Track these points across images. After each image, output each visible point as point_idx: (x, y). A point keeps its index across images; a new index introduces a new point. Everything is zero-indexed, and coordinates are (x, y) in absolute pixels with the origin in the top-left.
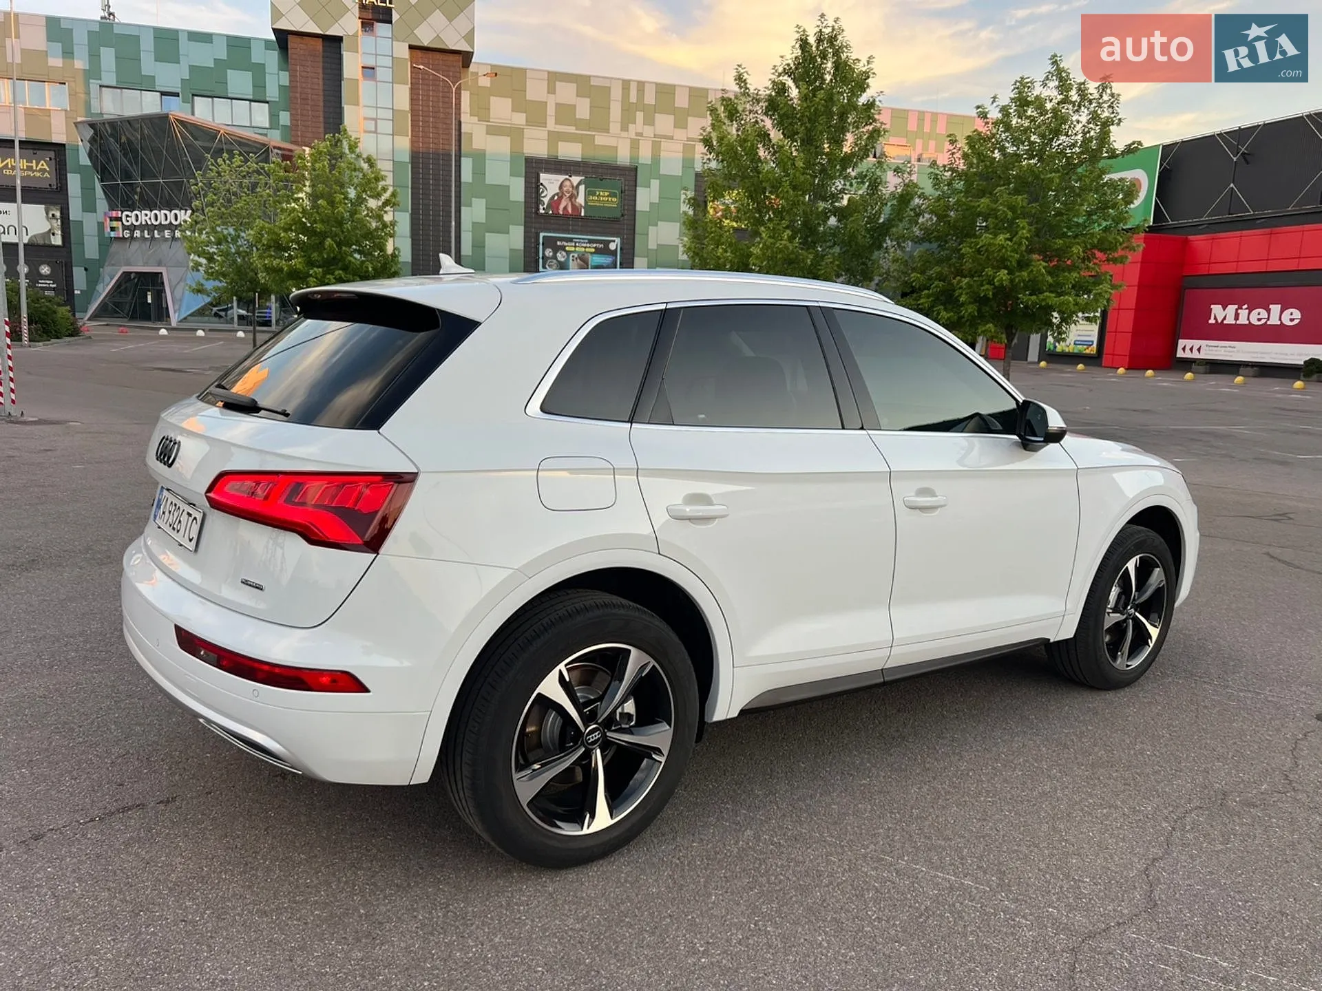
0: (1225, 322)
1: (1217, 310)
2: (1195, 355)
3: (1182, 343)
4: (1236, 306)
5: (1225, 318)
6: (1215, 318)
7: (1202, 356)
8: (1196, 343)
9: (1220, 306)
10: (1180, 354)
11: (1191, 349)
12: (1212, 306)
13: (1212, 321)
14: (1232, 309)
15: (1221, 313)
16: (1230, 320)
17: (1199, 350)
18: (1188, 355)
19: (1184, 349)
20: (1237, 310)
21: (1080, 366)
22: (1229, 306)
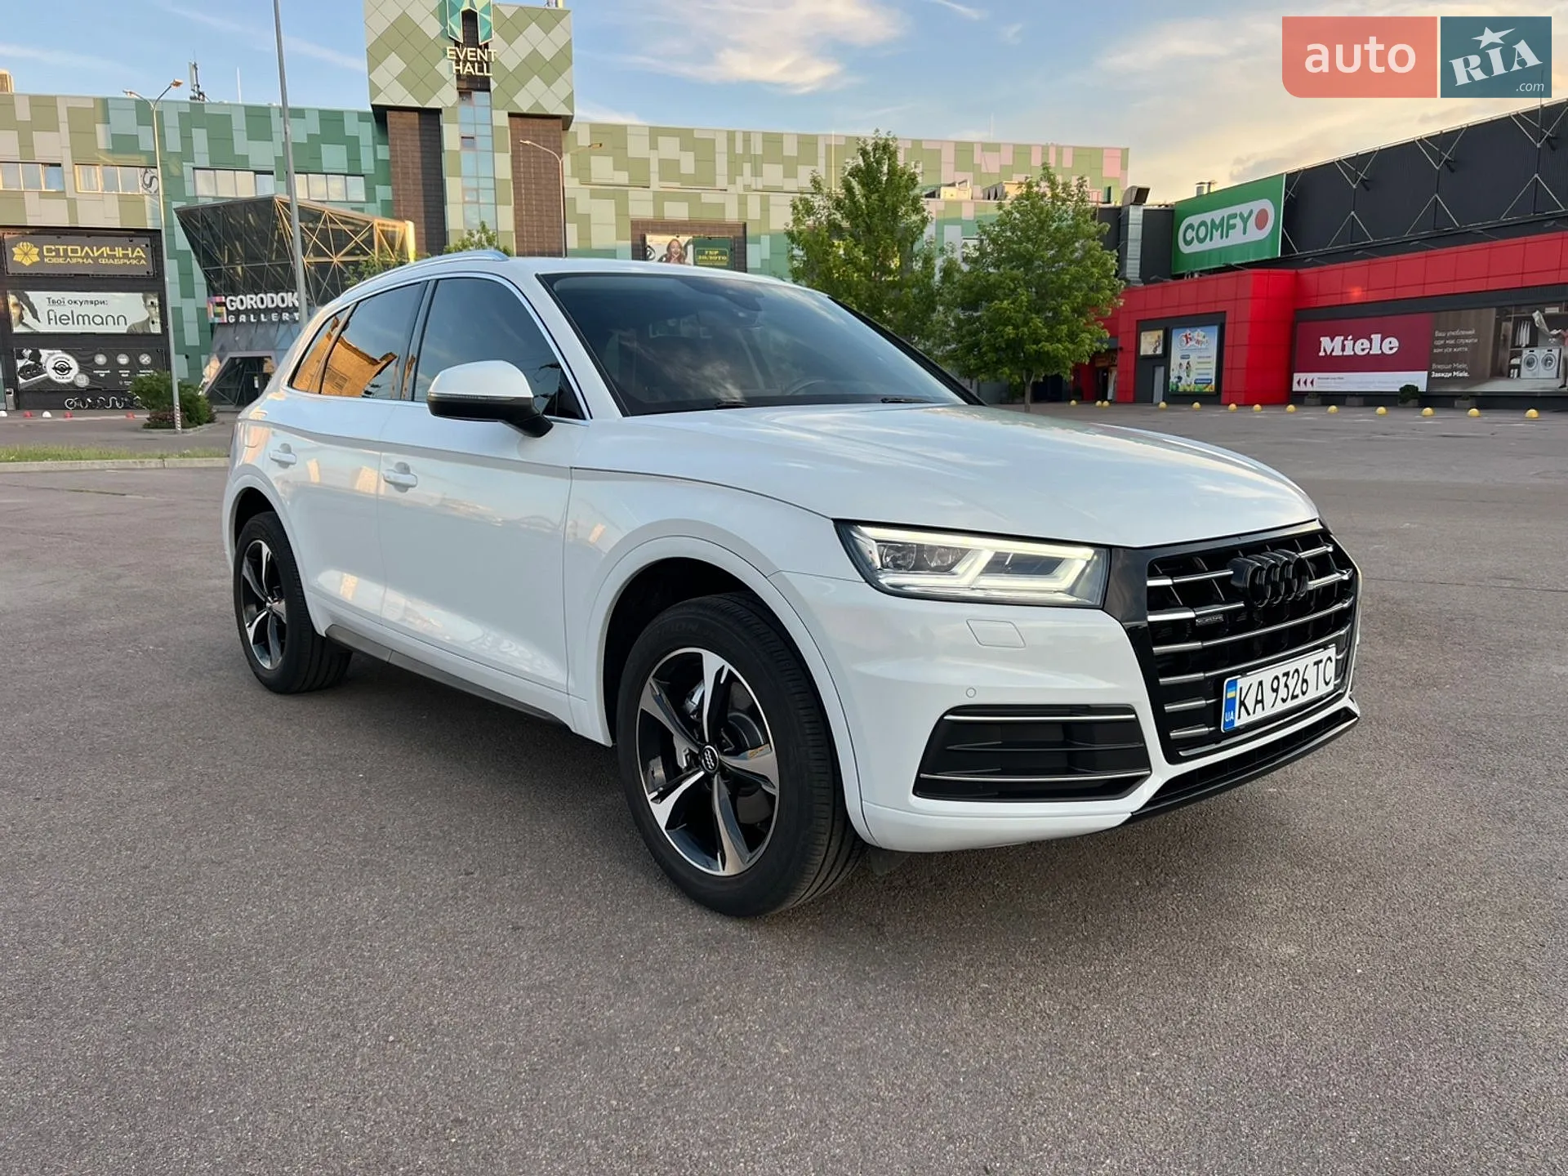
0: (1334, 354)
1: (1325, 341)
2: (1309, 388)
3: (1297, 376)
4: (1342, 338)
5: (1333, 350)
6: (1325, 350)
7: (1316, 388)
8: (1310, 376)
9: (1328, 339)
10: (1296, 388)
11: (1305, 383)
12: (1322, 339)
13: (1322, 354)
14: (1339, 339)
15: (1330, 346)
16: (1338, 352)
17: (1312, 383)
18: (1302, 388)
19: (1299, 383)
20: (1343, 342)
21: (1197, 405)
22: (1337, 338)
